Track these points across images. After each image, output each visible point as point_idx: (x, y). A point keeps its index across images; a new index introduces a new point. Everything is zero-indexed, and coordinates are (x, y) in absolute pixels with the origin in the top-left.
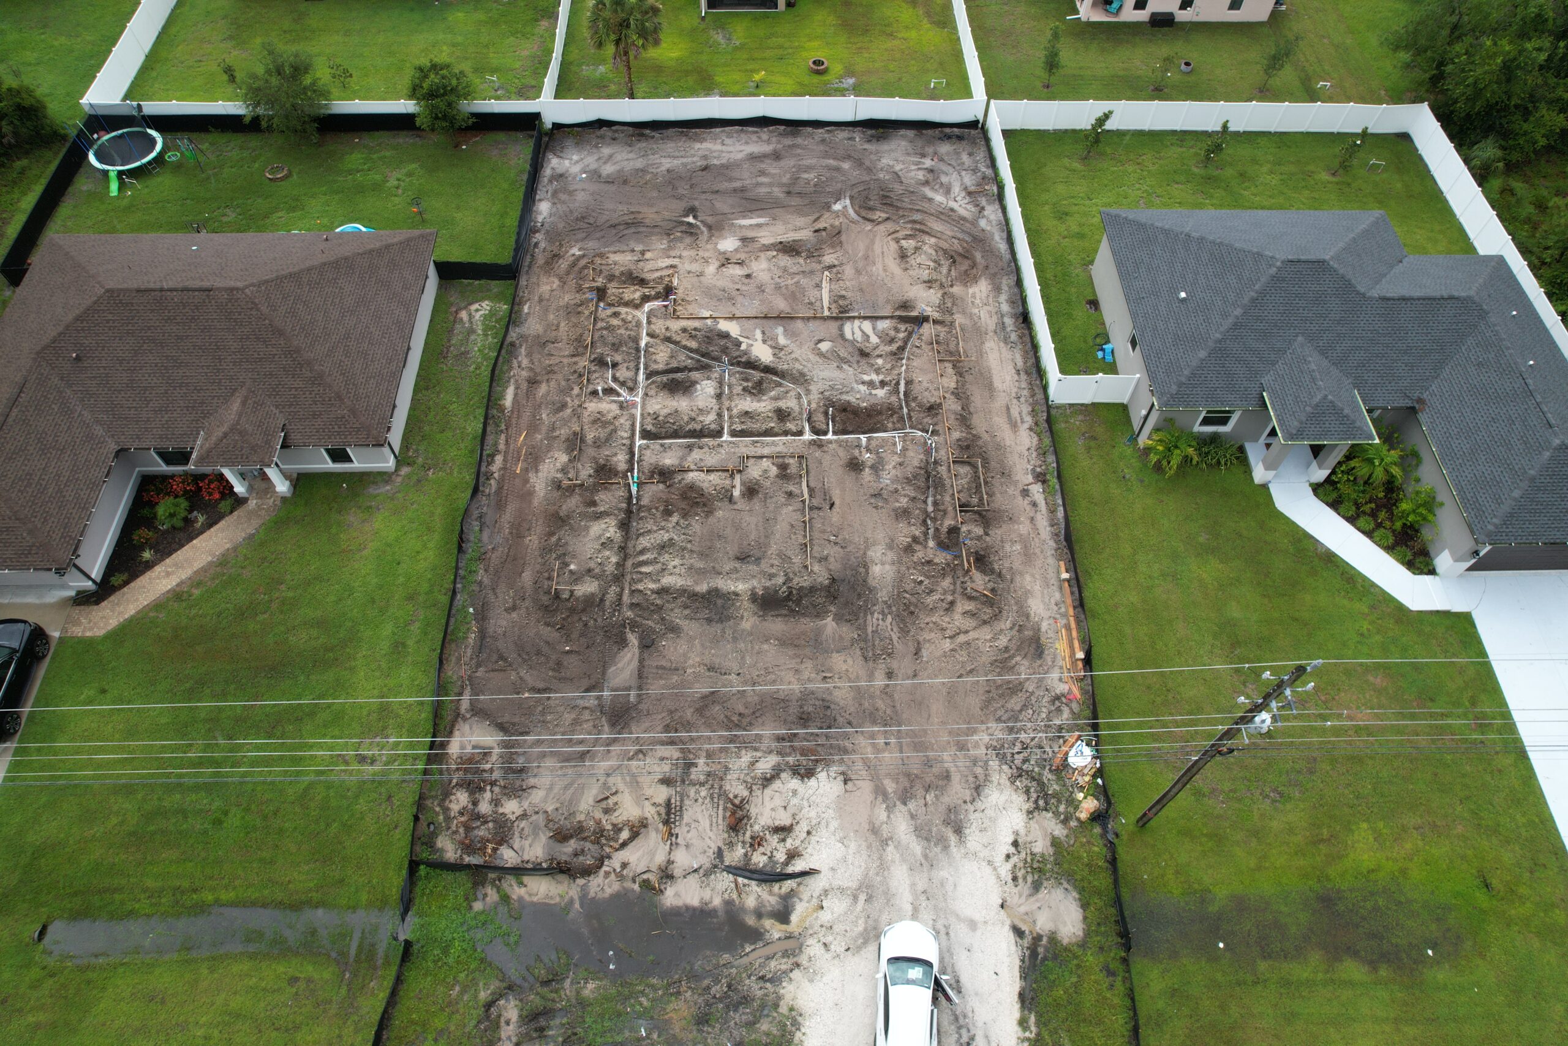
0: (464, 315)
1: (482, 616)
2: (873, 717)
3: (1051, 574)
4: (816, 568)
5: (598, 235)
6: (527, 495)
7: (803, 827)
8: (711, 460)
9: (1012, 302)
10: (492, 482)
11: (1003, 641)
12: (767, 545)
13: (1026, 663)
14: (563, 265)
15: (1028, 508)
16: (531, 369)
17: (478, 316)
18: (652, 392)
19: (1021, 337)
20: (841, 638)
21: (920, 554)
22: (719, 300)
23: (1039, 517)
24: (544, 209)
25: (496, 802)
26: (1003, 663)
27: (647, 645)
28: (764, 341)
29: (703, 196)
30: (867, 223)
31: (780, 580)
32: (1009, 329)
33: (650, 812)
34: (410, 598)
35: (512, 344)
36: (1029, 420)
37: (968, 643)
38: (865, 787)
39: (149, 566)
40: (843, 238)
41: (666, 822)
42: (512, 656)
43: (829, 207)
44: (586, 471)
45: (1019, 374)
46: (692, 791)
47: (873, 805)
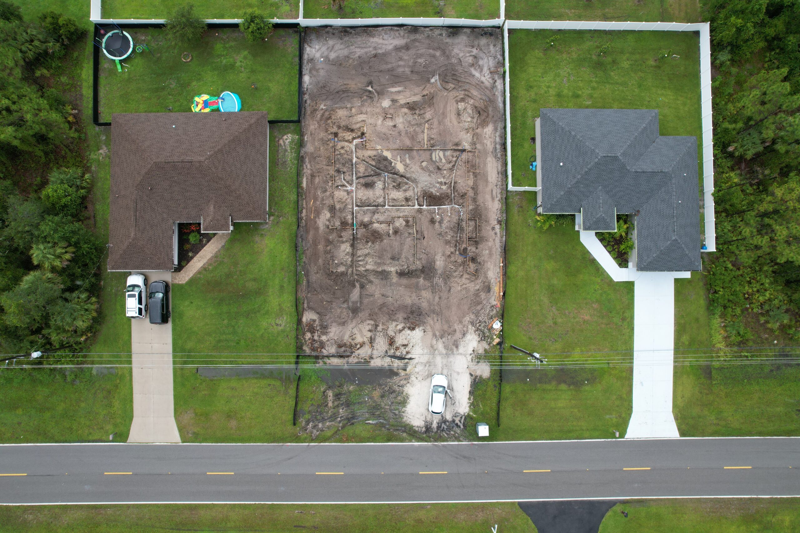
0: (281, 142)
1: (307, 275)
2: (434, 312)
3: (497, 262)
4: (418, 263)
5: (331, 97)
6: (317, 229)
7: (411, 345)
8: (382, 218)
9: (501, 137)
10: (303, 221)
11: (478, 287)
12: (401, 254)
13: (484, 294)
14: (319, 114)
15: (493, 235)
16: (311, 170)
17: (287, 142)
18: (359, 187)
19: (502, 155)
20: (425, 285)
21: (452, 259)
22: (383, 140)
23: (497, 238)
24: (306, 79)
25: (319, 336)
26: (477, 295)
27: (362, 287)
28: (401, 162)
29: (375, 74)
30: (446, 91)
31: (406, 267)
32: (498, 151)
33: (366, 340)
34: (282, 269)
35: (302, 157)
36: (499, 196)
37: (466, 288)
38: (430, 334)
39: (192, 258)
40: (435, 100)
41: (371, 343)
42: (319, 290)
43: (429, 81)
44: (338, 224)
45: (498, 174)
46: (378, 334)
47: (432, 339)
